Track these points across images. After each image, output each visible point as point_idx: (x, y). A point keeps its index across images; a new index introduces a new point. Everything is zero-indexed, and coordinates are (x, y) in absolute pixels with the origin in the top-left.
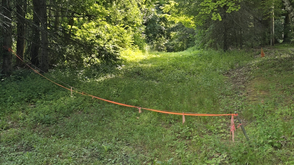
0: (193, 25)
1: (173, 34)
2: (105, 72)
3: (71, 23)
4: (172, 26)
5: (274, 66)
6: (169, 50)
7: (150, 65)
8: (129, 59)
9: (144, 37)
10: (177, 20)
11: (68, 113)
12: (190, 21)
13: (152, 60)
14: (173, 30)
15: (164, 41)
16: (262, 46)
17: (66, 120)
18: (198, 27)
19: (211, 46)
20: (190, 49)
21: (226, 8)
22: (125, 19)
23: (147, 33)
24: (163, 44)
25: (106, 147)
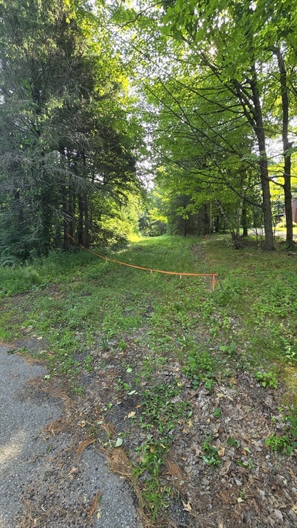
0: (166, 222)
1: (153, 227)
2: (122, 248)
3: (100, 220)
4: (152, 222)
5: (217, 245)
6: (150, 236)
7: (146, 244)
8: (132, 241)
9: (138, 228)
10: (158, 219)
11: (107, 272)
12: (165, 220)
13: (145, 242)
14: (153, 224)
15: (148, 231)
16: (205, 234)
17: (107, 276)
18: (170, 223)
19: (177, 233)
20: (164, 235)
21: (191, 212)
22: (129, 218)
23: (139, 226)
24: (147, 232)
25: (135, 293)
